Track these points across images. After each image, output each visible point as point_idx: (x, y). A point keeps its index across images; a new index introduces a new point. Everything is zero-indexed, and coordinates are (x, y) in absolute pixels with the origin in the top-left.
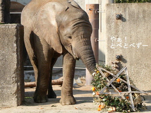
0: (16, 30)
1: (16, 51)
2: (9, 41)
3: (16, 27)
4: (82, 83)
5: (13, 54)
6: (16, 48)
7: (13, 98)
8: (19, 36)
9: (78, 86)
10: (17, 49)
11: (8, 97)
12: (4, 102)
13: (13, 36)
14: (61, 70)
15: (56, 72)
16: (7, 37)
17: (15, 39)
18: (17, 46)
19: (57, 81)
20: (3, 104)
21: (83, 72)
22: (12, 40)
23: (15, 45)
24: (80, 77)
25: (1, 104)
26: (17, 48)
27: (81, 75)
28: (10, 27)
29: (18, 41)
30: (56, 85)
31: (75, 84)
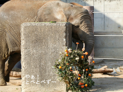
0: (65, 27)
1: (66, 45)
2: (60, 36)
3: (66, 24)
4: (121, 72)
5: (63, 47)
6: (65, 42)
7: (63, 84)
8: (68, 32)
9: (117, 74)
10: (66, 44)
11: (59, 83)
12: (55, 87)
13: (63, 32)
14: (103, 60)
15: (98, 62)
16: (58, 33)
17: (64, 34)
18: (66, 41)
19: (99, 70)
20: (55, 89)
21: (122, 63)
22: (62, 35)
23: (65, 40)
24: (119, 66)
25: (53, 89)
26: (67, 42)
27: (120, 65)
28: (60, 25)
29: (67, 36)
30: (98, 73)
31: (115, 72)
